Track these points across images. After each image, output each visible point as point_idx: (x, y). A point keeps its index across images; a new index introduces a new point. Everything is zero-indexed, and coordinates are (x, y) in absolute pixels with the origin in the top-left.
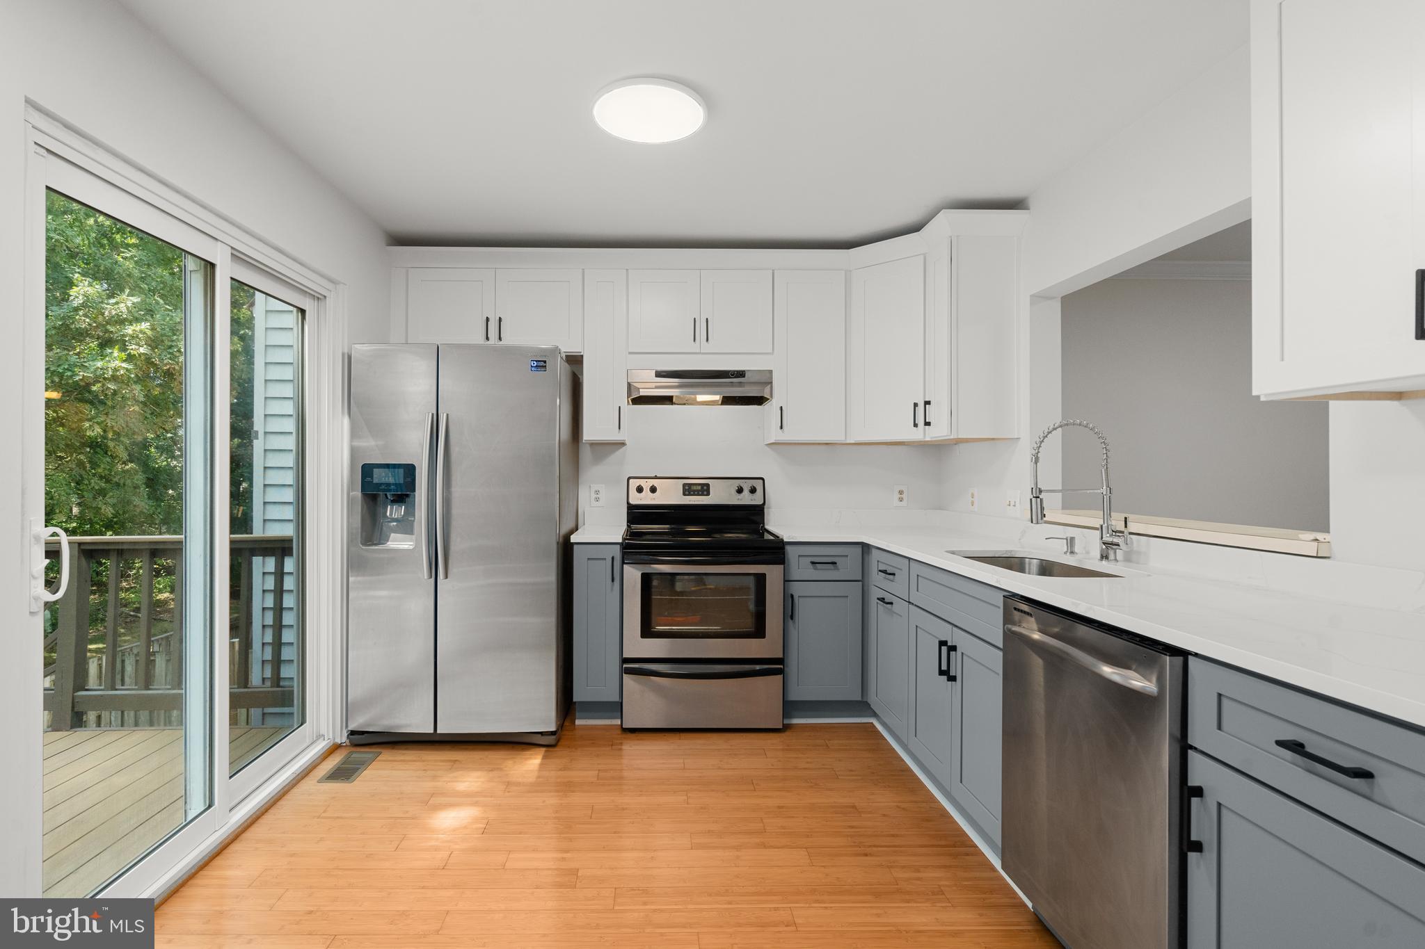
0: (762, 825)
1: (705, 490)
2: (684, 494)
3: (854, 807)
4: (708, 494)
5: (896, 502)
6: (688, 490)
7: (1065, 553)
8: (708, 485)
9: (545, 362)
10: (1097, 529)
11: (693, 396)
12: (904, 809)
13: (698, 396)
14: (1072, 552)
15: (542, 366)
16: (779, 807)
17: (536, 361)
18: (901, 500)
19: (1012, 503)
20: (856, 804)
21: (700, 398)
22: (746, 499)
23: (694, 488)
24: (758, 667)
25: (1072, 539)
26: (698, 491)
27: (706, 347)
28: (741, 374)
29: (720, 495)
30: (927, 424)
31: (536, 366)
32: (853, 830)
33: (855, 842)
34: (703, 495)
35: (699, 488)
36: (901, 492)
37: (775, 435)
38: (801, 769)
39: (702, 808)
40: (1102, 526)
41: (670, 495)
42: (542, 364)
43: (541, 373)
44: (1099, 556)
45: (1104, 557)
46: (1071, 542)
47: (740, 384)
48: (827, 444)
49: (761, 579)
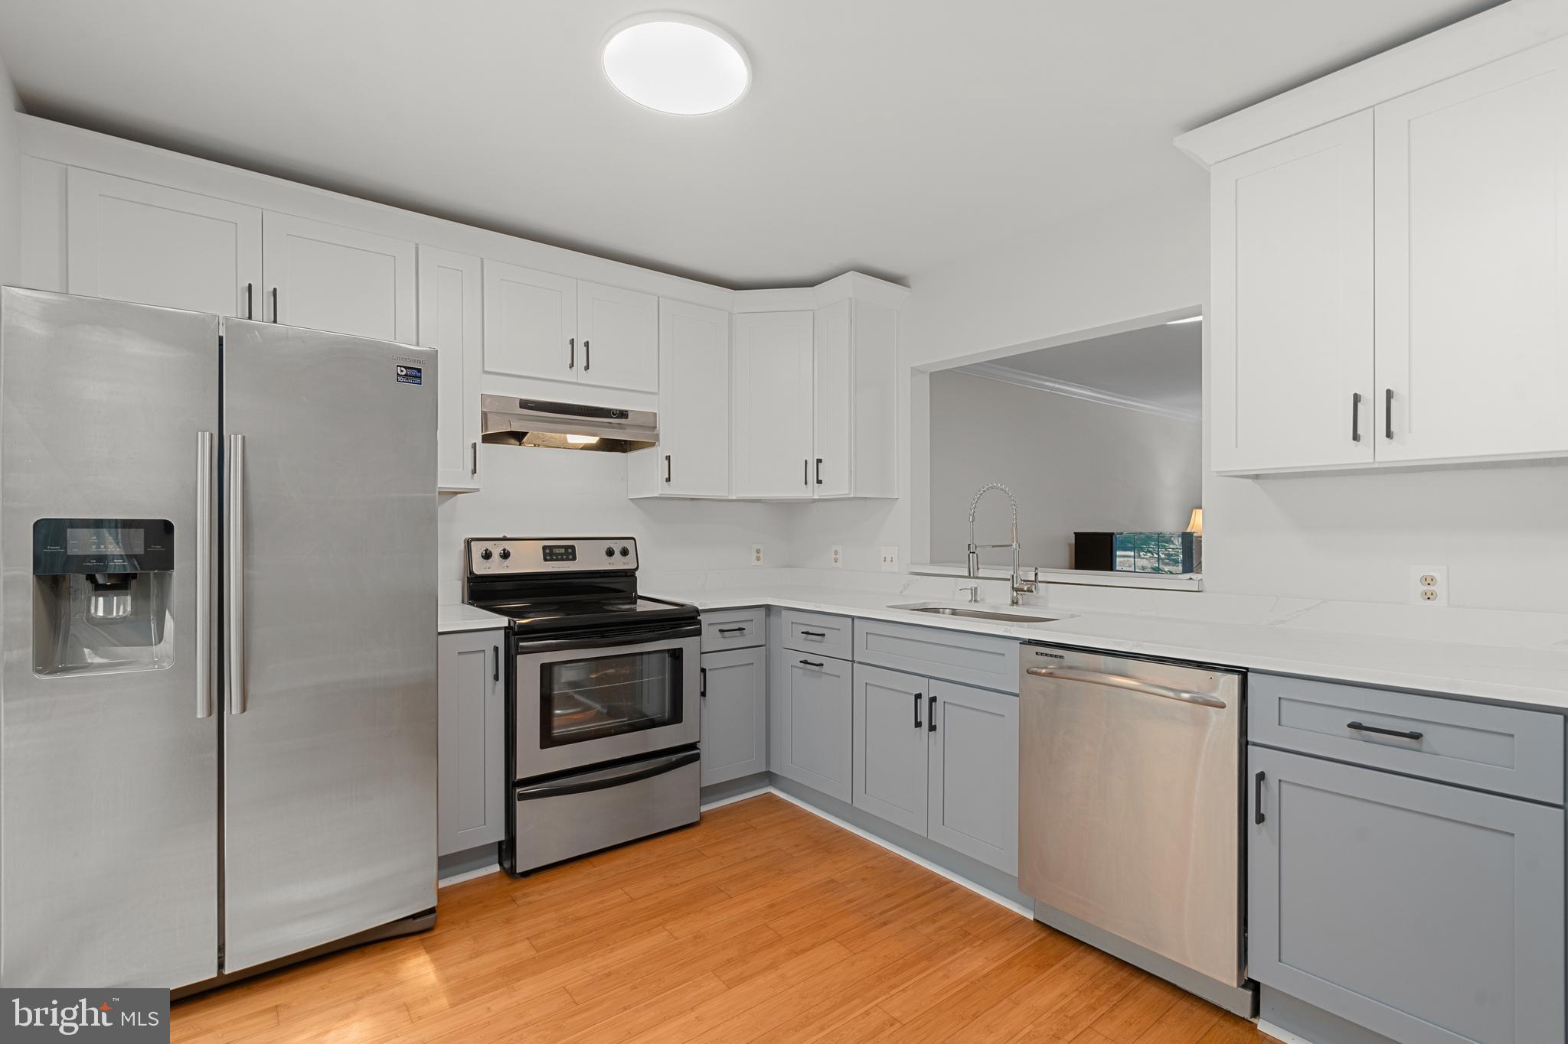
0: (772, 932)
1: (569, 553)
2: (545, 560)
3: (832, 881)
4: (574, 559)
5: (754, 562)
6: (549, 554)
7: (970, 601)
8: (573, 547)
9: (419, 370)
10: (1009, 580)
11: (563, 435)
12: (872, 867)
13: (568, 436)
14: (975, 601)
15: (416, 377)
16: (772, 906)
17: (406, 368)
18: (758, 559)
19: (888, 559)
20: (833, 877)
21: (573, 439)
22: (618, 563)
23: (557, 551)
24: (674, 758)
25: (976, 588)
26: (561, 554)
27: (585, 378)
28: (623, 414)
29: (589, 560)
30: (819, 482)
31: (406, 375)
32: (854, 904)
33: (866, 915)
34: (568, 559)
35: (563, 551)
36: (758, 551)
37: (659, 489)
38: (751, 859)
39: (695, 938)
40: (1013, 576)
41: (528, 561)
42: (415, 373)
43: (412, 387)
44: (1010, 602)
45: (1015, 603)
46: (974, 591)
47: (620, 426)
48: (692, 499)
49: (676, 655)
